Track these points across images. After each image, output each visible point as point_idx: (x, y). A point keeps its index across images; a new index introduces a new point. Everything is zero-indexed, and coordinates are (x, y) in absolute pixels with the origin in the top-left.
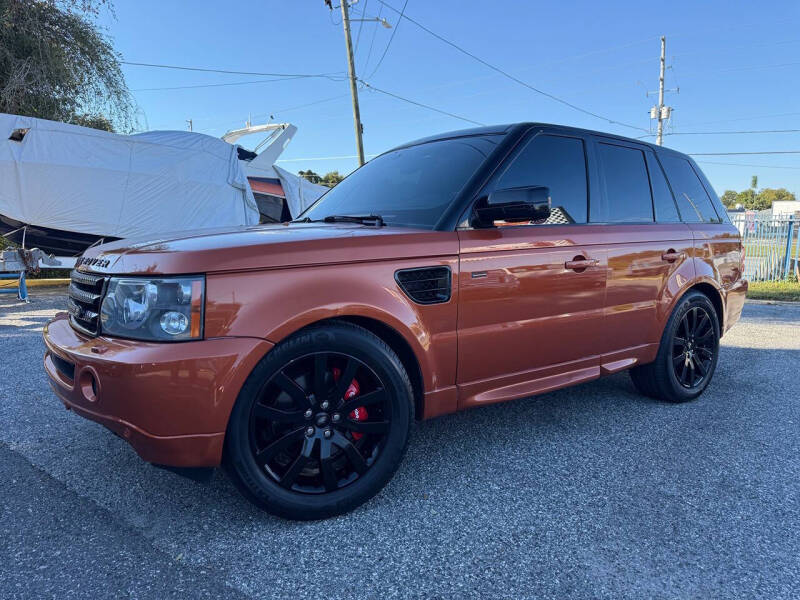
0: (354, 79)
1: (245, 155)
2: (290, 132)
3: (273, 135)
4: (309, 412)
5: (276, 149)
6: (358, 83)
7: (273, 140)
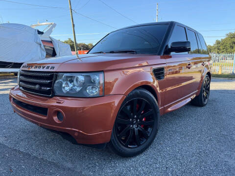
0: (71, 10)
1: (40, 33)
2: (54, 25)
3: (49, 26)
4: (131, 120)
5: (50, 31)
7: (49, 28)
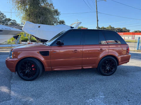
3: (77, 24)
4: (27, 68)
6: (98, 13)
